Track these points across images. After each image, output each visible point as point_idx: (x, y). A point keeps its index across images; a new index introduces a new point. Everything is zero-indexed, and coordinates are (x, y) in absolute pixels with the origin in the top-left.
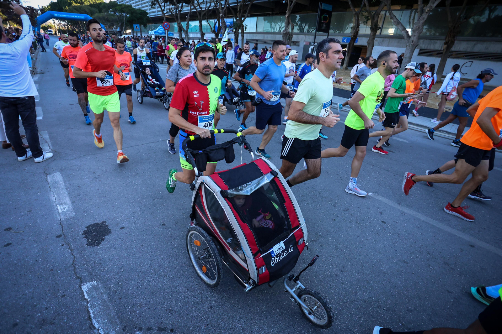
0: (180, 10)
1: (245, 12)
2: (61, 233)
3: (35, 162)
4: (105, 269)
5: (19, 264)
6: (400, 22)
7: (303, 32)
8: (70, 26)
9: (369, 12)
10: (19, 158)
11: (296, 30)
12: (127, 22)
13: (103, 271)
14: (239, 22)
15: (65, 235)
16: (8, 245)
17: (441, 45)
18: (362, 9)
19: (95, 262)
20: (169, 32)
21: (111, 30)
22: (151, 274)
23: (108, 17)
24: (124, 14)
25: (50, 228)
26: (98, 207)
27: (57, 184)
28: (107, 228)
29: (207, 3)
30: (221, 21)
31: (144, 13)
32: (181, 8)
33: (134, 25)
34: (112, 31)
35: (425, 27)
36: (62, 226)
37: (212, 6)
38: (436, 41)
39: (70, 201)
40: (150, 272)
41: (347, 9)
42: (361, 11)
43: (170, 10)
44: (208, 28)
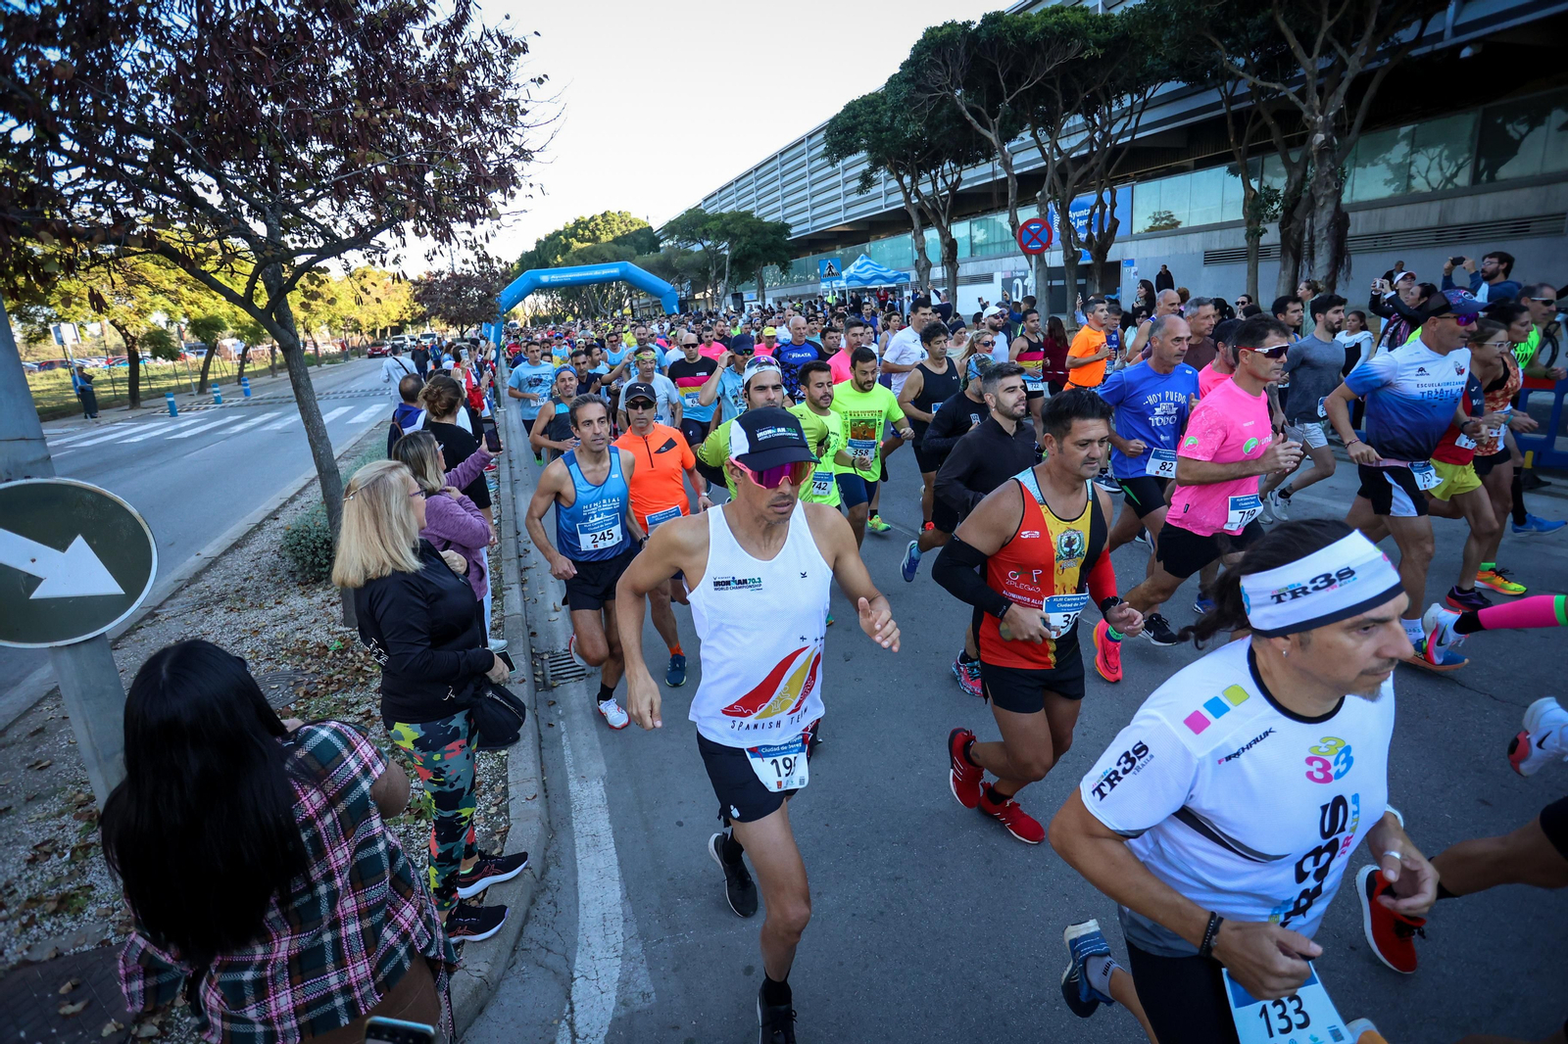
12: (731, 266)
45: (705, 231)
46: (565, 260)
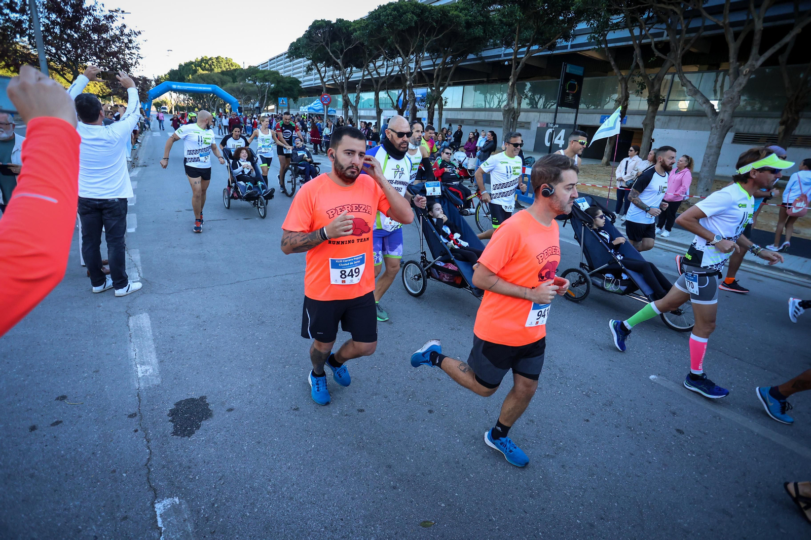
0: (348, 77)
1: (445, 79)
2: (136, 410)
3: (116, 295)
4: (195, 478)
5: (68, 456)
6: (699, 91)
7: (537, 107)
8: (191, 100)
9: (645, 77)
10: (94, 289)
11: (525, 104)
12: (269, 95)
13: (191, 481)
14: (435, 93)
15: (141, 414)
16: (57, 423)
17: (774, 126)
18: (632, 72)
19: (181, 465)
20: (329, 109)
21: (246, 106)
22: (269, 493)
23: (243, 89)
24: (267, 84)
25: (122, 400)
26: (198, 373)
27: (141, 330)
28: (207, 407)
29: (388, 67)
30: (407, 93)
31: (296, 82)
32: (350, 74)
33: (279, 98)
34: (248, 108)
35: (743, 98)
36: (139, 398)
37: (395, 71)
38: (765, 120)
39: (156, 359)
40: (266, 489)
41: (607, 73)
42: (630, 75)
43: (332, 77)
44: (389, 102)
45: (256, 77)
46: (194, 79)
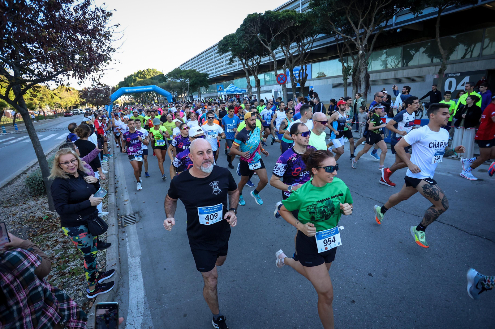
12: (189, 87)
45: (181, 76)
46: (134, 84)
